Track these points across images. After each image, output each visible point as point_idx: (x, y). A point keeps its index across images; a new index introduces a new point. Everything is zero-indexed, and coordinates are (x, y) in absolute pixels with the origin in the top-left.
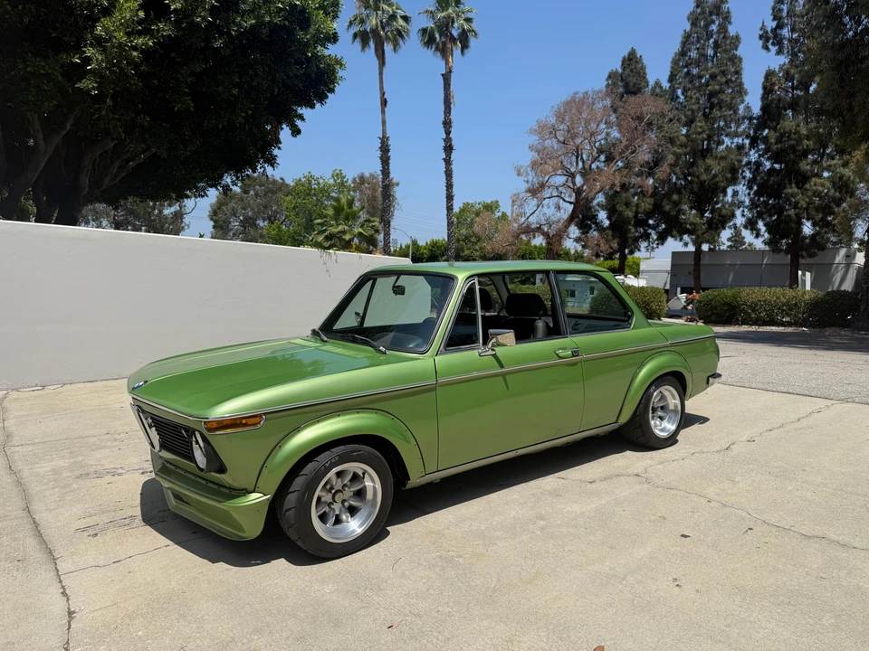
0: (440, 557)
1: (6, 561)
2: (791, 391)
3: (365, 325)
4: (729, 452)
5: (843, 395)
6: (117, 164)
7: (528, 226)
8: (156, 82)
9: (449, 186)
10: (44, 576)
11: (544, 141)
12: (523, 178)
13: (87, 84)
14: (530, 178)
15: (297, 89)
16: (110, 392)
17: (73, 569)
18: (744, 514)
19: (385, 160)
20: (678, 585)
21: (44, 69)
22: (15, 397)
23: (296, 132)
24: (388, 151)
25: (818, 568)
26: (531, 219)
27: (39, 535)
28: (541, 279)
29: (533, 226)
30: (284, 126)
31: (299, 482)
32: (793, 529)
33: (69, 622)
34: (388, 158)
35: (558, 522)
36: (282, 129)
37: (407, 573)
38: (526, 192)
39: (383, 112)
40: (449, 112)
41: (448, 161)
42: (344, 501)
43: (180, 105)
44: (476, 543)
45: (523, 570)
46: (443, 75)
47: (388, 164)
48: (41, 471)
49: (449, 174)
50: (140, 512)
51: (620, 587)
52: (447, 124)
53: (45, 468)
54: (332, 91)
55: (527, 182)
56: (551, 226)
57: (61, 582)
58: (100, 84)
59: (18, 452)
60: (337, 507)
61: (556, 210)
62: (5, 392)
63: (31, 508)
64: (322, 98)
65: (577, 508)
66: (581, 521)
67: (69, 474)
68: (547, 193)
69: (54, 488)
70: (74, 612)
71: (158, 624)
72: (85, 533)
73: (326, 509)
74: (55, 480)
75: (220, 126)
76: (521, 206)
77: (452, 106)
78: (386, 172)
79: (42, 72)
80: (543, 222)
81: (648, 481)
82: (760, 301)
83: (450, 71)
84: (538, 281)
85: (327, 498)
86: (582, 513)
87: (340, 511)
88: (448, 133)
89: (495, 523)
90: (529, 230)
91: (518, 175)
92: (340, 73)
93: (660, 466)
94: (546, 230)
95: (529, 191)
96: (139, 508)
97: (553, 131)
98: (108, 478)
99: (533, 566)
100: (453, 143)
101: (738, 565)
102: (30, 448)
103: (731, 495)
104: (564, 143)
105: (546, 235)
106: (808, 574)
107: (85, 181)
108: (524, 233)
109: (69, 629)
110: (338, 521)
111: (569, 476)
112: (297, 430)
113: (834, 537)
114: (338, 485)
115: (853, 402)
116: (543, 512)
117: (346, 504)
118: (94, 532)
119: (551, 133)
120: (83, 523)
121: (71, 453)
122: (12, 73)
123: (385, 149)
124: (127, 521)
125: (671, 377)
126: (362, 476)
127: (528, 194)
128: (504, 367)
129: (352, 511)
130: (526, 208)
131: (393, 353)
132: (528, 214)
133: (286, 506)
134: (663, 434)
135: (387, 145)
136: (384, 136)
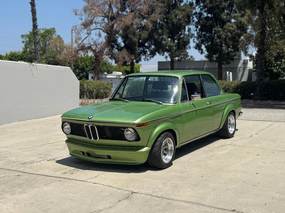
4: (252, 137)
7: (83, 46)
9: (34, 20)
10: (78, 182)
14: (84, 18)
18: (269, 149)
20: (265, 163)
26: (85, 42)
28: (92, 77)
29: (86, 46)
35: (219, 156)
38: (82, 25)
41: (33, 4)
44: (201, 162)
49: (34, 12)
51: (251, 165)
55: (81, 19)
56: (97, 46)
57: (87, 182)
61: (98, 36)
65: (221, 153)
68: (93, 26)
72: (67, 174)
76: (78, 33)
80: (92, 43)
84: (90, 78)
86: (224, 154)
90: (83, 48)
91: (76, 15)
93: (235, 142)
94: (94, 48)
95: (84, 25)
96: (72, 167)
101: (276, 158)
103: (263, 146)
105: (94, 51)
108: (81, 50)
116: (212, 155)
125: (232, 112)
126: (168, 143)
127: (83, 27)
128: (196, 108)
129: (165, 155)
130: (82, 35)
131: (164, 104)
132: (83, 39)
133: (153, 152)
134: (231, 132)
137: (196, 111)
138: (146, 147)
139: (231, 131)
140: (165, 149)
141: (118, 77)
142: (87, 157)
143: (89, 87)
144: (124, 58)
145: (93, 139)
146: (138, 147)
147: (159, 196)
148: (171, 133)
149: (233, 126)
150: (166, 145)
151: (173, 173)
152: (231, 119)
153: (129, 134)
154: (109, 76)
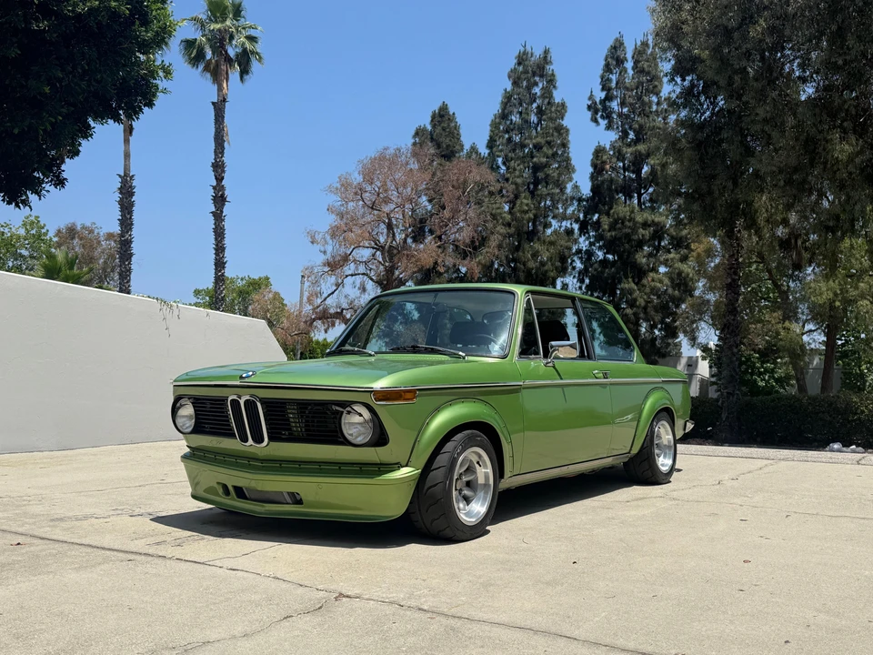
4: (723, 485)
7: (325, 311)
9: (220, 249)
11: (347, 203)
12: (317, 247)
14: (329, 249)
18: (775, 510)
19: (126, 206)
24: (132, 194)
26: (329, 301)
29: (332, 311)
32: (819, 514)
34: (132, 204)
38: (324, 265)
39: (127, 141)
40: (222, 153)
41: (218, 216)
46: (213, 103)
47: (131, 213)
49: (219, 233)
52: (218, 168)
55: (325, 252)
56: (354, 311)
61: (360, 291)
68: (350, 268)
76: (316, 283)
77: (226, 144)
78: (126, 223)
80: (345, 305)
81: (675, 499)
83: (224, 100)
88: (219, 179)
90: (326, 316)
91: (312, 243)
94: (348, 316)
95: (329, 264)
97: (360, 191)
100: (226, 193)
104: (372, 208)
108: (320, 319)
112: (437, 410)
119: (356, 194)
123: (126, 191)
125: (665, 414)
126: (477, 466)
127: (327, 269)
128: (561, 379)
129: (467, 500)
130: (323, 286)
131: (471, 358)
132: (325, 295)
133: (428, 484)
134: (664, 469)
135: (131, 187)
136: (126, 174)
137: (562, 386)
138: (407, 466)
139: (663, 465)
140: (468, 484)
142: (235, 500)
145: (250, 441)
146: (381, 464)
147: (426, 608)
148: (485, 434)
149: (670, 450)
150: (470, 470)
151: (487, 553)
152: (662, 430)
153: (355, 424)
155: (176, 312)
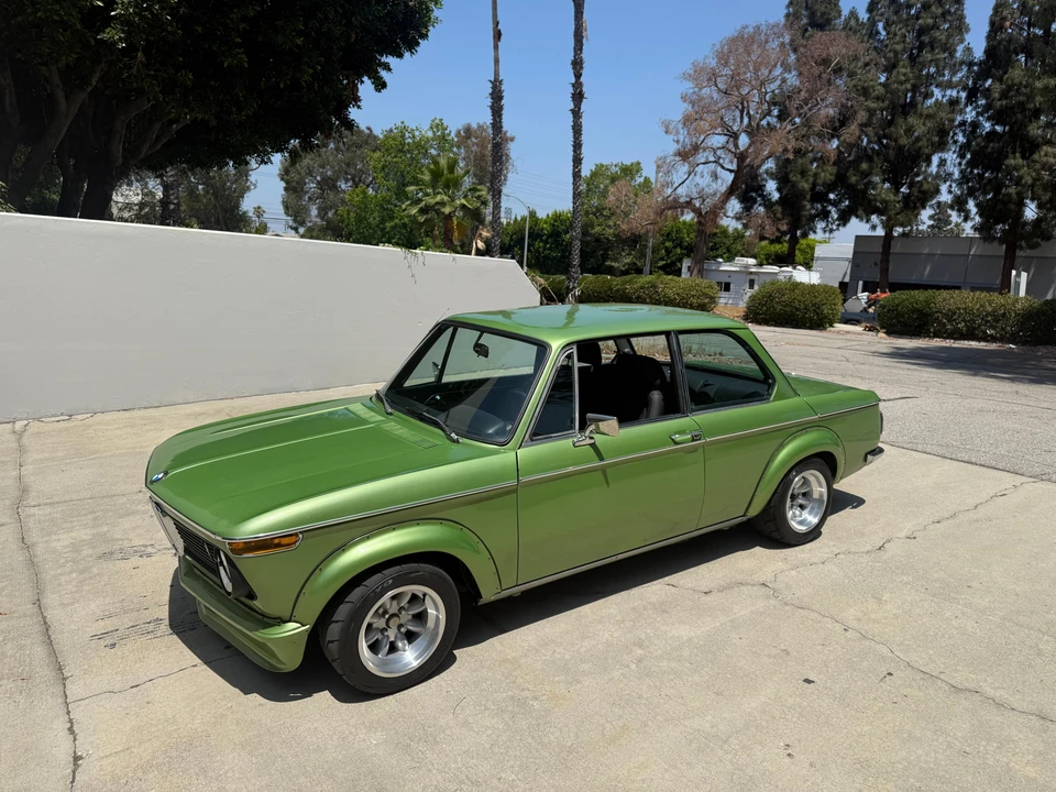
0: (512, 698)
1: (8, 679)
2: (974, 460)
3: (443, 381)
4: (882, 552)
5: (1037, 470)
6: (157, 126)
7: (675, 200)
8: (199, 29)
9: (577, 146)
10: (49, 704)
11: (701, 89)
12: (671, 137)
13: (112, 34)
14: (681, 138)
15: (379, 34)
16: (148, 427)
17: (84, 695)
18: (885, 650)
19: (497, 111)
20: (789, 755)
21: (58, 15)
22: (36, 430)
23: (380, 85)
24: (501, 98)
25: (962, 738)
26: (679, 191)
27: (49, 642)
28: (689, 267)
29: (682, 200)
30: (365, 79)
31: (343, 611)
32: (942, 676)
33: (74, 772)
34: (501, 108)
35: (659, 652)
36: (362, 82)
37: (471, 720)
38: (675, 155)
39: (496, 47)
40: (581, 49)
41: (576, 113)
42: (400, 626)
43: (230, 60)
44: (557, 679)
45: (607, 721)
47: (500, 116)
48: (58, 545)
50: (167, 614)
51: (720, 753)
52: (577, 65)
53: (62, 541)
54: (424, 36)
55: (678, 142)
56: (704, 200)
57: (68, 713)
58: (128, 33)
59: (34, 515)
60: (392, 634)
61: (710, 179)
62: (26, 422)
63: (43, 601)
64: (412, 45)
65: (684, 632)
66: (686, 653)
67: (90, 552)
68: (701, 157)
69: (71, 572)
70: (81, 758)
71: (174, 780)
72: (102, 641)
73: (379, 636)
74: (73, 561)
75: (282, 86)
76: (668, 173)
77: (584, 41)
78: (497, 125)
79: (56, 18)
80: (695, 195)
81: (776, 593)
82: (959, 309)
84: (684, 270)
85: (381, 623)
86: (690, 640)
87: (396, 637)
88: (578, 76)
89: (583, 650)
90: (676, 205)
91: (666, 132)
92: (436, 13)
93: (794, 573)
94: (697, 205)
95: (679, 154)
96: (167, 607)
97: (713, 77)
98: (135, 561)
99: (620, 717)
100: (584, 89)
101: (866, 729)
102: (48, 510)
103: (874, 621)
104: (726, 93)
105: (698, 212)
106: (949, 746)
107: (118, 149)
108: (669, 209)
109: (73, 782)
110: (393, 648)
111: (682, 582)
112: (343, 548)
113: (990, 692)
114: (393, 608)
115: (1049, 480)
116: (643, 636)
117: (403, 630)
118: (112, 642)
119: (710, 79)
120: (101, 627)
121: (95, 519)
122: (19, 19)
123: (497, 96)
124: (151, 627)
125: (818, 460)
127: (677, 158)
128: (603, 460)
130: (675, 177)
132: (676, 184)
134: (801, 528)
135: (500, 91)
136: (496, 79)
138: (290, 621)
140: (418, 617)
141: (743, 269)
143: (667, 290)
144: (764, 228)
154: (726, 267)
155: (421, 259)
